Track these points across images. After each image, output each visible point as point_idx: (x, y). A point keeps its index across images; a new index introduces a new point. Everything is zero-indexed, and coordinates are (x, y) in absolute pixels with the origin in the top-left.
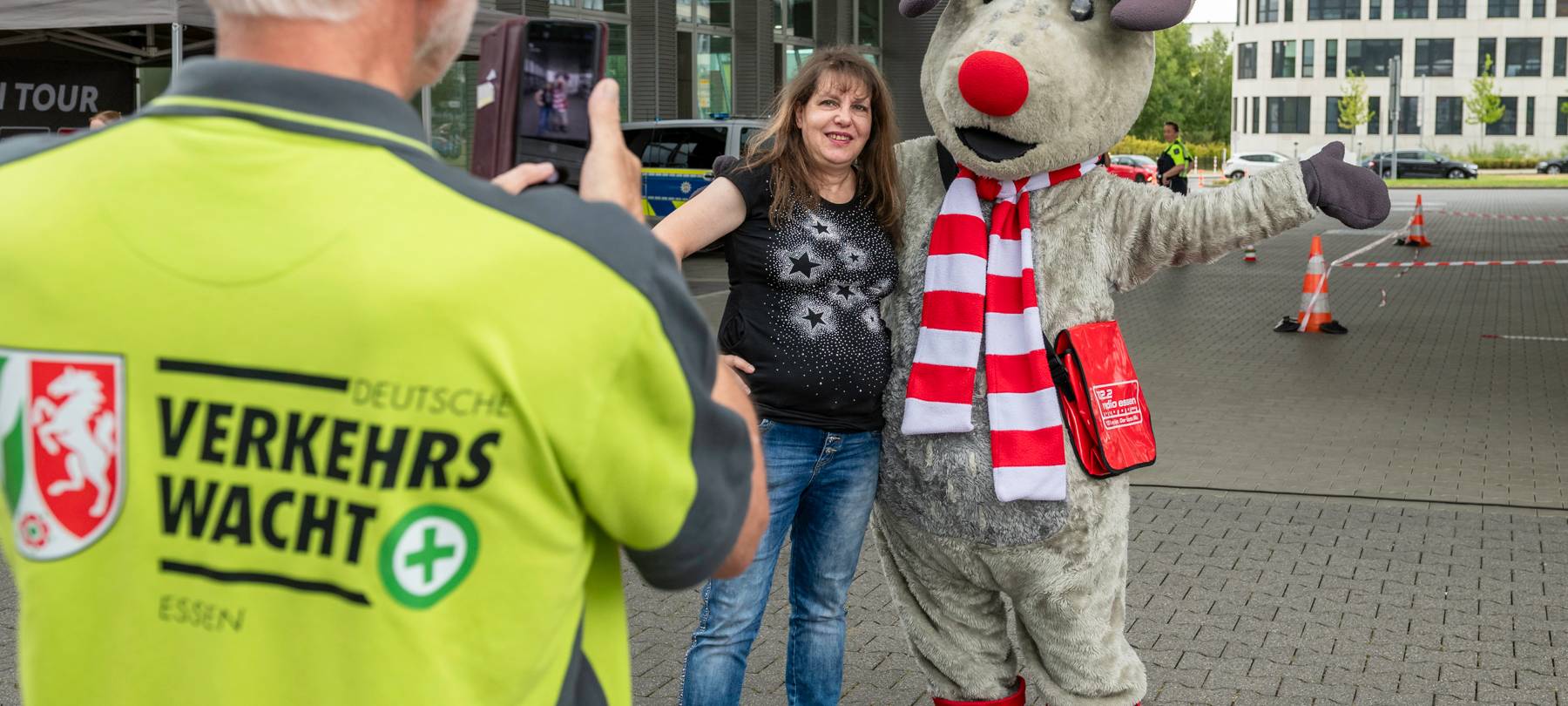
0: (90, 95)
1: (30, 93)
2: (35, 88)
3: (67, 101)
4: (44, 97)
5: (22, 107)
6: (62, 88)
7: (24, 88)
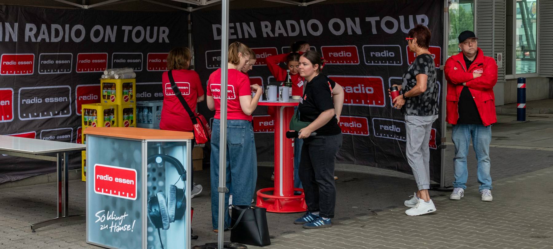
0: (164, 32)
1: (130, 32)
2: (133, 28)
3: (151, 37)
4: (138, 34)
5: (125, 40)
6: (148, 28)
7: (126, 28)
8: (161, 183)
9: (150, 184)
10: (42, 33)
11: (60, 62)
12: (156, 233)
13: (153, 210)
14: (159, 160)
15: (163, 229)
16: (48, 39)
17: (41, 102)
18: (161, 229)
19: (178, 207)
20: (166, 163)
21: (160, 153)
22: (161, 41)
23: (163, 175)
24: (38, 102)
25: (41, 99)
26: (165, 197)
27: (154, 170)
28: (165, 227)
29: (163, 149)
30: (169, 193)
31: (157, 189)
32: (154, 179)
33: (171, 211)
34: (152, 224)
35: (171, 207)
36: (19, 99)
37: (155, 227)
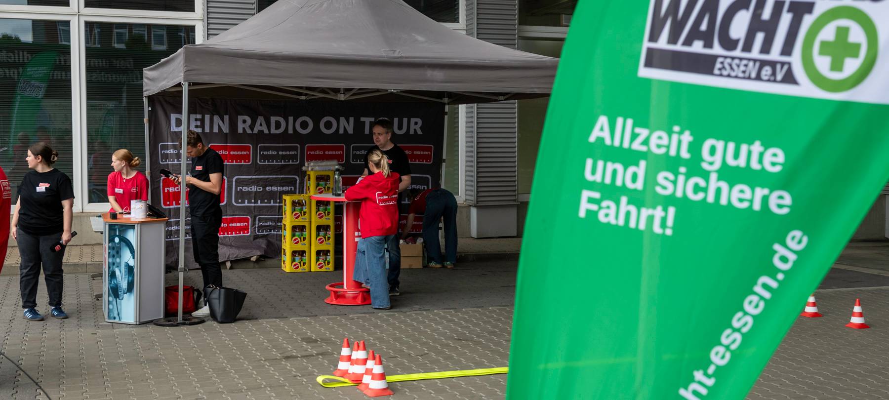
0: (415, 123)
3: (399, 128)
5: (366, 131)
6: (396, 120)
7: (367, 120)
8: (118, 260)
9: (111, 260)
10: (259, 124)
11: (284, 153)
12: (114, 303)
13: (113, 283)
14: (117, 240)
15: (119, 299)
16: (267, 130)
17: (261, 190)
18: (118, 299)
19: (129, 282)
20: (122, 242)
21: (117, 234)
22: (412, 132)
23: (119, 253)
24: (258, 190)
25: (261, 188)
26: (121, 272)
27: (113, 248)
28: (120, 298)
29: (120, 231)
30: (123, 269)
31: (116, 265)
32: (113, 256)
33: (124, 285)
34: (112, 294)
35: (124, 281)
36: (234, 186)
37: (113, 297)
